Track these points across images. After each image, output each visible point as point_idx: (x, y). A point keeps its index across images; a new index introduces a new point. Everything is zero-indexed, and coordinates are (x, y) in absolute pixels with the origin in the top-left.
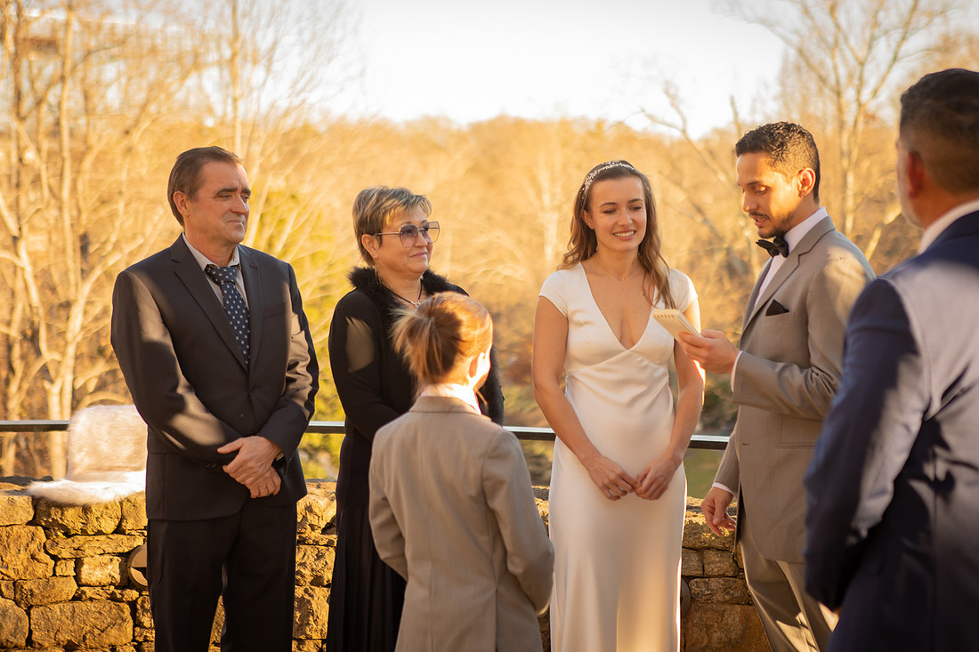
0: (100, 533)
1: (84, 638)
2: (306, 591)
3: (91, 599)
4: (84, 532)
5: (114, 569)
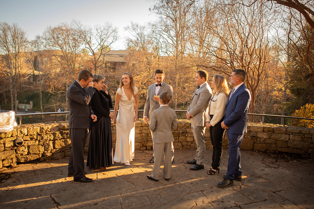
0: (8, 137)
1: (7, 158)
2: (48, 142)
3: (7, 150)
4: (5, 138)
5: (12, 144)
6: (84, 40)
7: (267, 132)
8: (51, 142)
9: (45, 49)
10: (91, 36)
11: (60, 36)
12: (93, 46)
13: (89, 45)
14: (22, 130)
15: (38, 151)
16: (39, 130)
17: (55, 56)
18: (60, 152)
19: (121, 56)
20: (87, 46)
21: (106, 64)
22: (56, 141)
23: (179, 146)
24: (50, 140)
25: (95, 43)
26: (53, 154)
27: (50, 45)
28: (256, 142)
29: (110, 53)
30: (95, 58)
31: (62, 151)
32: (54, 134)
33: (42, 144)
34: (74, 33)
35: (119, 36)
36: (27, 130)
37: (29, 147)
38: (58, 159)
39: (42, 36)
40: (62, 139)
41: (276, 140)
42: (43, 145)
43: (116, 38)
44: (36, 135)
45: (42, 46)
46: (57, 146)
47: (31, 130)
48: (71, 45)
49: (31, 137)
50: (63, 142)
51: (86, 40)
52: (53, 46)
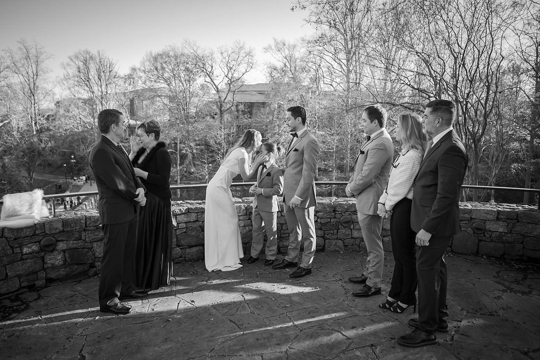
0: (28, 236)
6: (203, 71)
7: (504, 220)
9: (144, 86)
10: (214, 64)
11: (166, 66)
12: (217, 78)
13: (211, 78)
16: (84, 221)
17: (159, 96)
19: (261, 93)
20: (208, 79)
21: (237, 106)
23: (339, 247)
25: (219, 74)
27: (152, 81)
28: (484, 238)
29: (243, 89)
30: (220, 98)
34: (186, 59)
35: (256, 61)
37: (66, 252)
39: (139, 67)
41: (524, 236)
43: (251, 64)
44: (79, 230)
45: (140, 82)
48: (182, 79)
49: (70, 234)
51: (205, 71)
52: (155, 81)
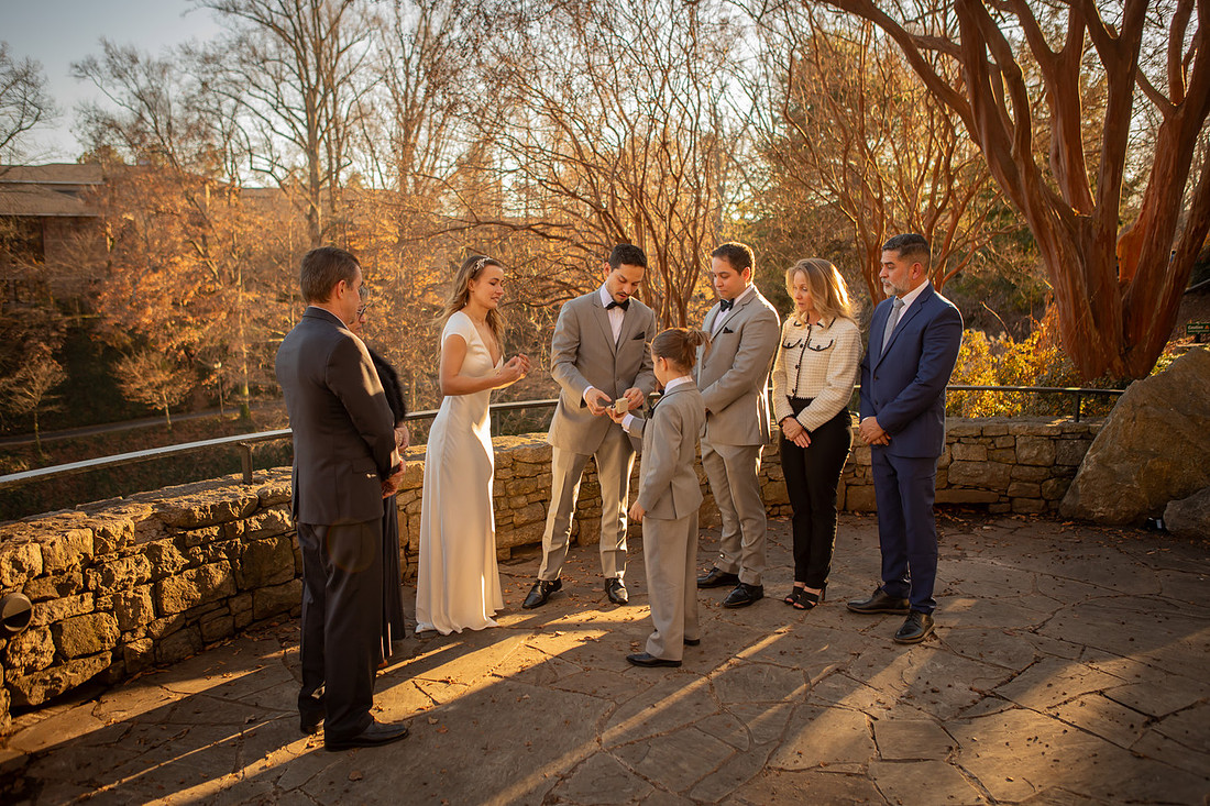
2: (135, 592)
8: (145, 589)
14: (20, 556)
15: (95, 640)
16: (89, 542)
18: (184, 627)
19: (68, 191)
22: (165, 583)
24: (140, 582)
26: (158, 641)
31: (188, 623)
32: (153, 553)
33: (110, 606)
36: (42, 549)
37: (56, 628)
38: (179, 660)
40: (186, 567)
42: (113, 610)
43: (34, 109)
44: (79, 567)
46: (169, 605)
47: (59, 547)
49: (63, 579)
50: (191, 580)
